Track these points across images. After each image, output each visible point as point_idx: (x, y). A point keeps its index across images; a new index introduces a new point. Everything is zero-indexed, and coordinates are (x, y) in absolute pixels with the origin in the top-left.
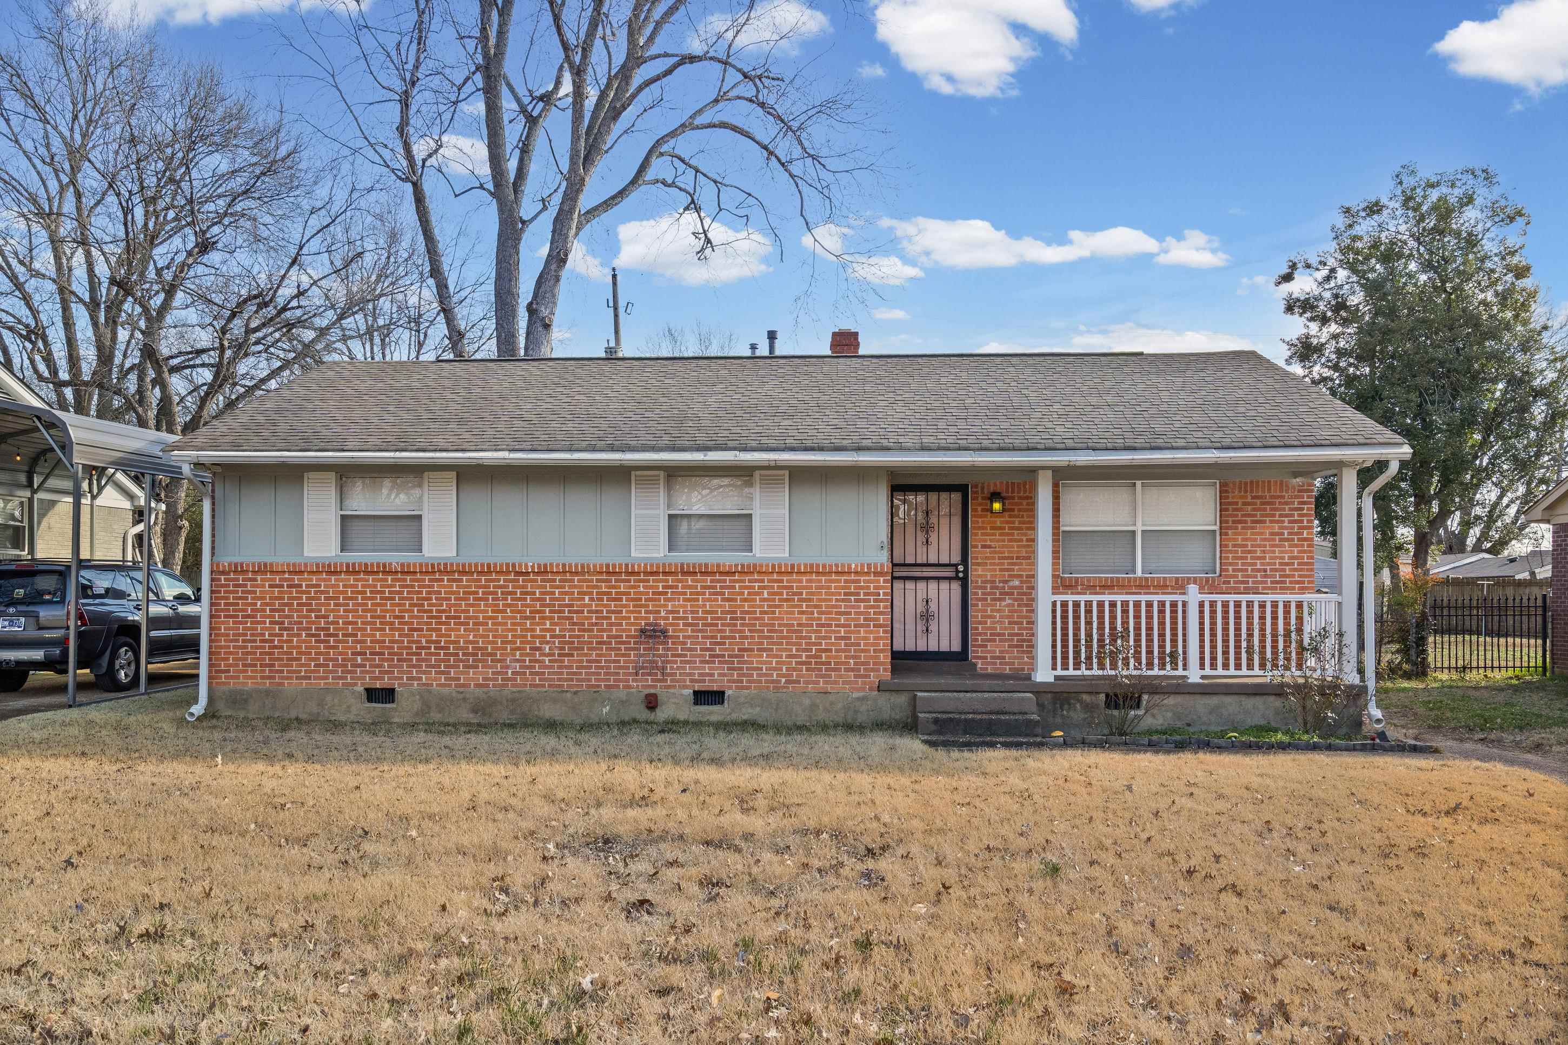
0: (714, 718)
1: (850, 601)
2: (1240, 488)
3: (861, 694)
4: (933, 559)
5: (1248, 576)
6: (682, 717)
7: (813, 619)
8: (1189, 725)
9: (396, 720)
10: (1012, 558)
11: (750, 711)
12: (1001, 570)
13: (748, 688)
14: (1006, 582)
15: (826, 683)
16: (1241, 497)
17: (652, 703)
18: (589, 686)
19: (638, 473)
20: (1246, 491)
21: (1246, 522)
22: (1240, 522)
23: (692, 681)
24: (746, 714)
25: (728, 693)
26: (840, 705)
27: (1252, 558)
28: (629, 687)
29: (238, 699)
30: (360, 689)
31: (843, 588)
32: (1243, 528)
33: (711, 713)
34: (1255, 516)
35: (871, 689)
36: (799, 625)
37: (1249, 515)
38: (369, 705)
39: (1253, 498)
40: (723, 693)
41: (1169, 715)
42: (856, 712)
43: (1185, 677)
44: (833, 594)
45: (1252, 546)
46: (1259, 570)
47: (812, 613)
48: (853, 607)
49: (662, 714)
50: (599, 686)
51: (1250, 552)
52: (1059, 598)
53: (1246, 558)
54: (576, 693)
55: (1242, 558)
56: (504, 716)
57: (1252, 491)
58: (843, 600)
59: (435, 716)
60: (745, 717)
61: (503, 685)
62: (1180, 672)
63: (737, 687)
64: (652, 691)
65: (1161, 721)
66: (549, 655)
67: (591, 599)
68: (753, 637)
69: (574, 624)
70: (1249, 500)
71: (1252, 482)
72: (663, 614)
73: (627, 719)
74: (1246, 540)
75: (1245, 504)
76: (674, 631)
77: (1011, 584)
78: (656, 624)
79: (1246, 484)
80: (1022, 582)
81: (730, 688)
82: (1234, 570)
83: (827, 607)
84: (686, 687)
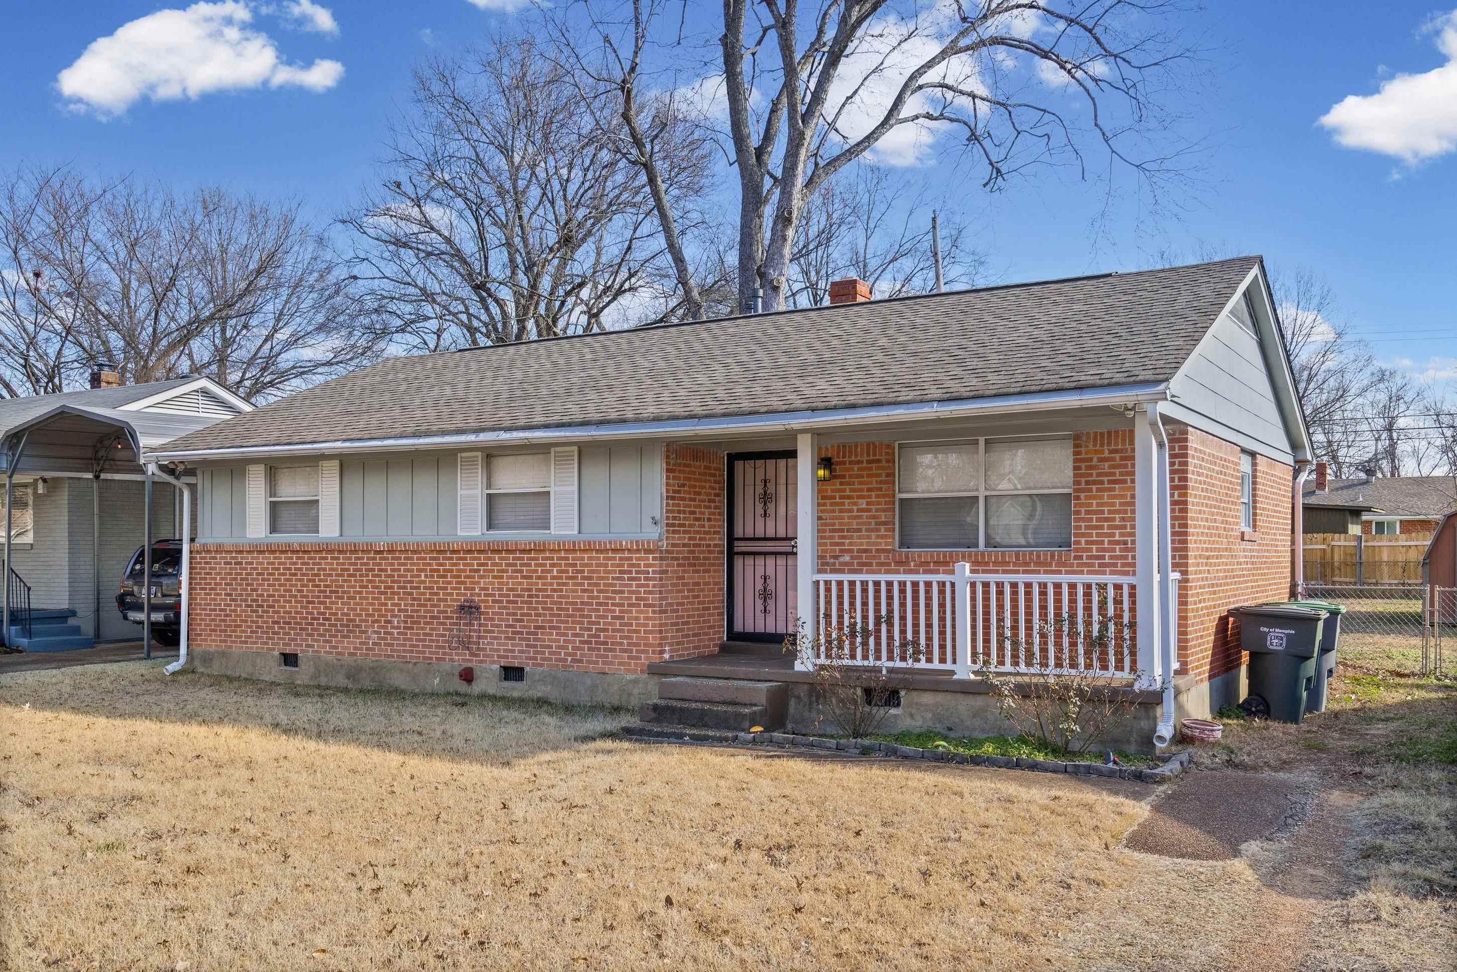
0: (516, 694)
1: (623, 579)
2: (1095, 440)
3: (633, 677)
4: (770, 533)
5: (1104, 550)
6: (491, 691)
7: (593, 598)
8: (950, 729)
9: (299, 682)
10: (842, 530)
11: (543, 688)
12: (832, 544)
13: (541, 665)
14: (836, 557)
15: (604, 663)
16: (1096, 452)
17: (468, 676)
18: (424, 658)
19: (464, 454)
20: (1102, 445)
21: (1102, 482)
22: (1095, 482)
23: (499, 656)
24: (540, 691)
25: (527, 669)
26: (616, 687)
27: (1109, 527)
28: (452, 660)
29: (207, 659)
30: (276, 653)
31: (619, 566)
32: (1098, 490)
33: (513, 689)
34: (1114, 474)
35: (642, 671)
36: (582, 603)
37: (1107, 474)
38: (284, 668)
39: (1111, 452)
40: (522, 669)
41: (930, 715)
42: (630, 695)
43: (953, 673)
44: (609, 572)
45: (1110, 512)
46: (1117, 543)
47: (592, 591)
48: (626, 585)
49: (477, 688)
50: (431, 658)
51: (1106, 520)
52: (822, 577)
53: (1102, 527)
54: (415, 664)
55: (1096, 527)
56: (367, 684)
57: (1109, 444)
58: (618, 579)
59: (323, 681)
60: (540, 694)
61: (367, 655)
62: (948, 666)
63: (533, 664)
64: (469, 665)
65: (919, 723)
66: (398, 628)
67: (426, 576)
68: (545, 615)
69: (414, 599)
70: (1106, 454)
71: (1109, 433)
72: (477, 591)
73: (451, 690)
74: (1103, 504)
75: (1101, 460)
76: (486, 607)
77: (842, 559)
78: (472, 601)
79: (1102, 434)
80: (852, 557)
81: (528, 665)
82: (1087, 543)
83: (605, 585)
84: (494, 662)
